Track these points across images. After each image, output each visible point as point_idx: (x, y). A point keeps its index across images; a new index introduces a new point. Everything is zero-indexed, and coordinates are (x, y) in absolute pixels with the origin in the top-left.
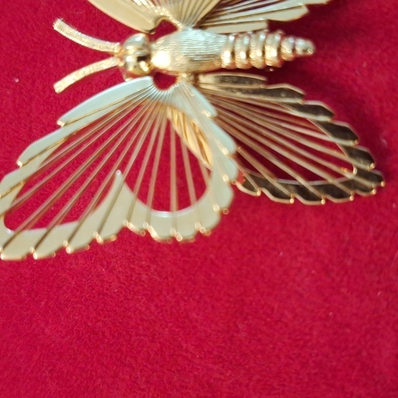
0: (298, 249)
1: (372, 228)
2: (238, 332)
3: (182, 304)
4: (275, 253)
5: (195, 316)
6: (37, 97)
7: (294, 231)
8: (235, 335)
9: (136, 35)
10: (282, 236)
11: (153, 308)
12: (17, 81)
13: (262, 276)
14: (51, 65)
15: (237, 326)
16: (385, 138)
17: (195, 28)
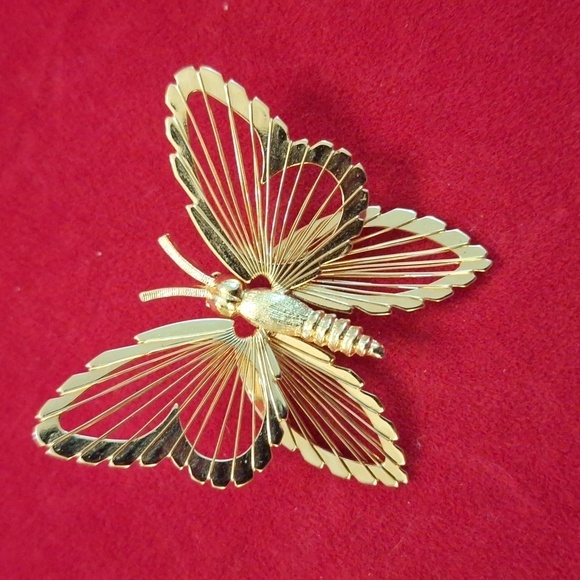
0: (312, 509)
1: (383, 516)
2: (232, 565)
3: (189, 522)
4: (290, 506)
5: (197, 537)
6: (114, 277)
7: (314, 492)
8: (229, 566)
9: (233, 280)
10: (303, 493)
11: (159, 516)
12: (100, 254)
13: (272, 522)
14: (139, 253)
15: (232, 559)
16: (420, 442)
17: (286, 294)
